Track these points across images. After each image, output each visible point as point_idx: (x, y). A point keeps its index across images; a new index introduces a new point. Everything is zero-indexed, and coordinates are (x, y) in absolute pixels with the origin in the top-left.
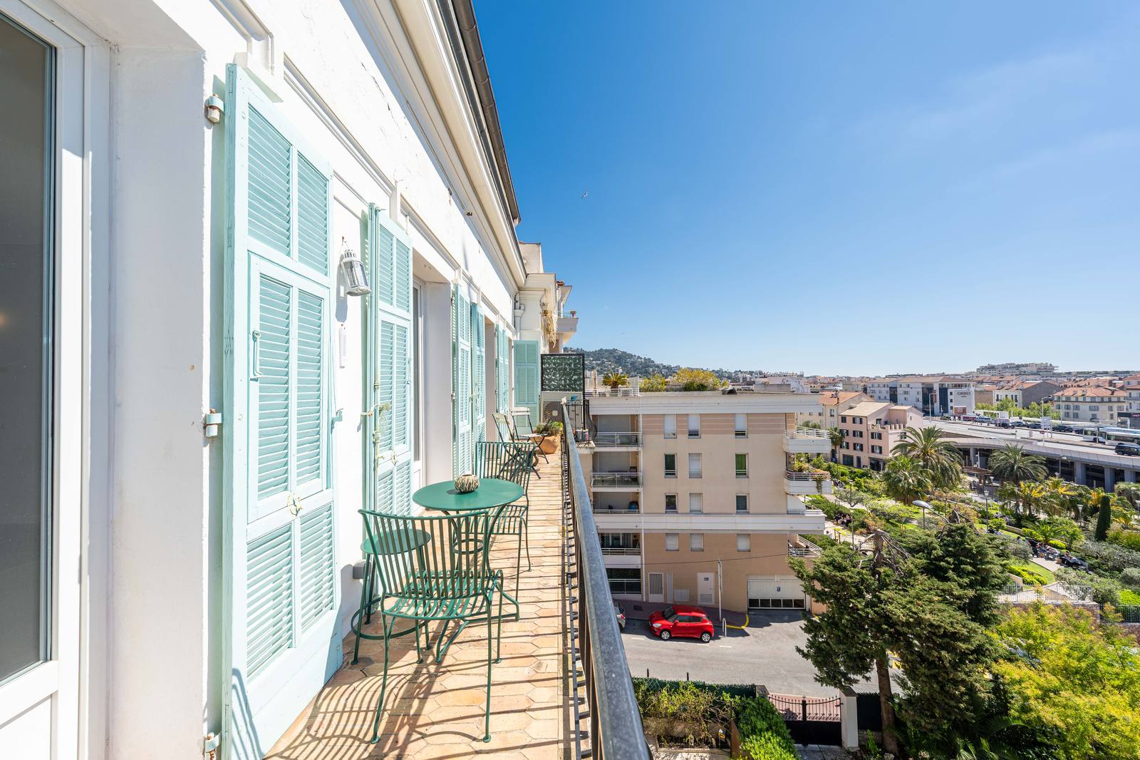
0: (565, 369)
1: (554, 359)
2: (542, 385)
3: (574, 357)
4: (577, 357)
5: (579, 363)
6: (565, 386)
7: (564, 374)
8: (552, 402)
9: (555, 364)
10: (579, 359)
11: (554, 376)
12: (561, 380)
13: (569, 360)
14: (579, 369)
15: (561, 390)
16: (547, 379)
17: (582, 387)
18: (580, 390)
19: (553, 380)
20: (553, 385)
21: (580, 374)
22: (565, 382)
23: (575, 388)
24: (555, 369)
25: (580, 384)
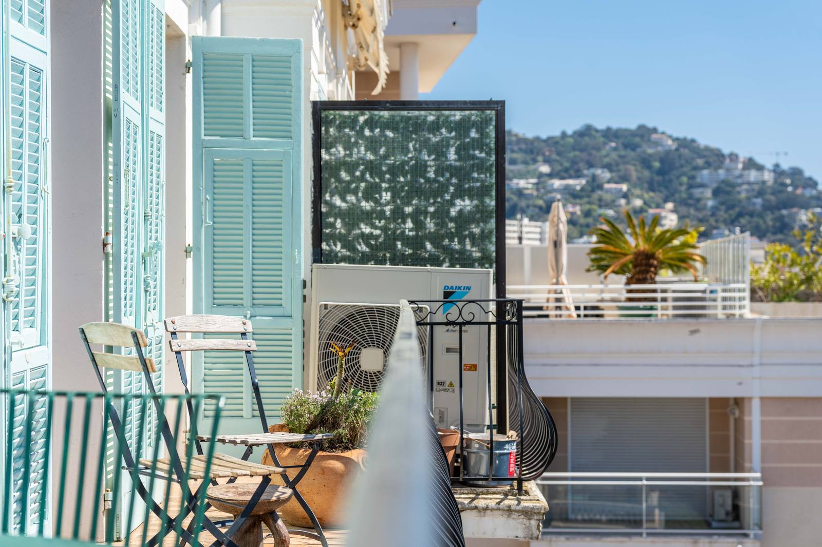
0: (420, 168)
1: (371, 124)
2: (318, 236)
3: (458, 115)
4: (474, 115)
5: (480, 144)
6: (416, 243)
7: (415, 191)
8: (361, 312)
9: (372, 144)
10: (481, 126)
11: (368, 196)
12: (398, 214)
13: (435, 127)
14: (481, 166)
15: (398, 259)
16: (340, 214)
17: (493, 248)
18: (484, 261)
19: (368, 217)
20: (366, 238)
21: (483, 192)
22: (419, 225)
23: (462, 252)
24: (372, 168)
25: (484, 236)
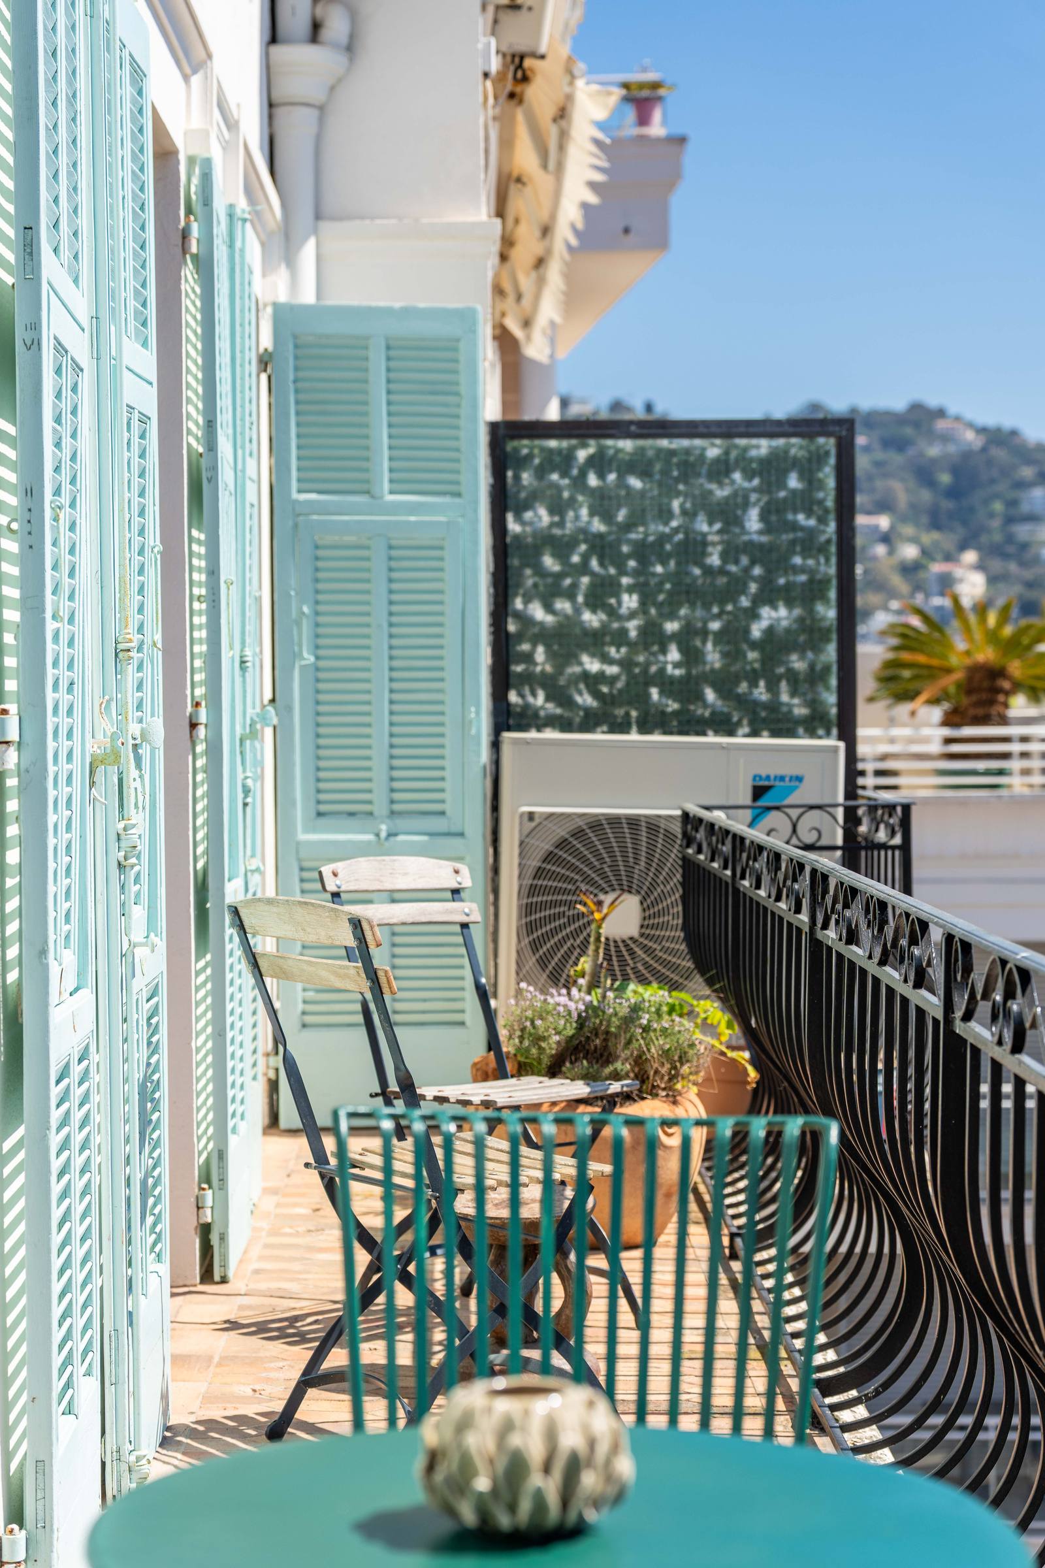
0: (694, 548)
1: (599, 463)
2: (502, 680)
3: (763, 447)
4: (796, 445)
5: (806, 501)
6: (686, 689)
7: (685, 592)
8: (596, 824)
9: (602, 504)
10: (809, 468)
11: (595, 601)
12: (652, 637)
13: (721, 470)
14: (809, 544)
15: (652, 721)
16: (543, 635)
17: (831, 699)
18: (814, 723)
19: (595, 641)
20: (592, 681)
21: (813, 591)
22: (691, 656)
23: (774, 706)
24: (601, 547)
25: (816, 676)
